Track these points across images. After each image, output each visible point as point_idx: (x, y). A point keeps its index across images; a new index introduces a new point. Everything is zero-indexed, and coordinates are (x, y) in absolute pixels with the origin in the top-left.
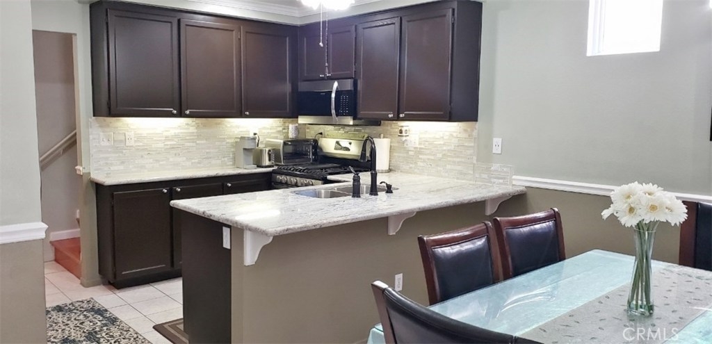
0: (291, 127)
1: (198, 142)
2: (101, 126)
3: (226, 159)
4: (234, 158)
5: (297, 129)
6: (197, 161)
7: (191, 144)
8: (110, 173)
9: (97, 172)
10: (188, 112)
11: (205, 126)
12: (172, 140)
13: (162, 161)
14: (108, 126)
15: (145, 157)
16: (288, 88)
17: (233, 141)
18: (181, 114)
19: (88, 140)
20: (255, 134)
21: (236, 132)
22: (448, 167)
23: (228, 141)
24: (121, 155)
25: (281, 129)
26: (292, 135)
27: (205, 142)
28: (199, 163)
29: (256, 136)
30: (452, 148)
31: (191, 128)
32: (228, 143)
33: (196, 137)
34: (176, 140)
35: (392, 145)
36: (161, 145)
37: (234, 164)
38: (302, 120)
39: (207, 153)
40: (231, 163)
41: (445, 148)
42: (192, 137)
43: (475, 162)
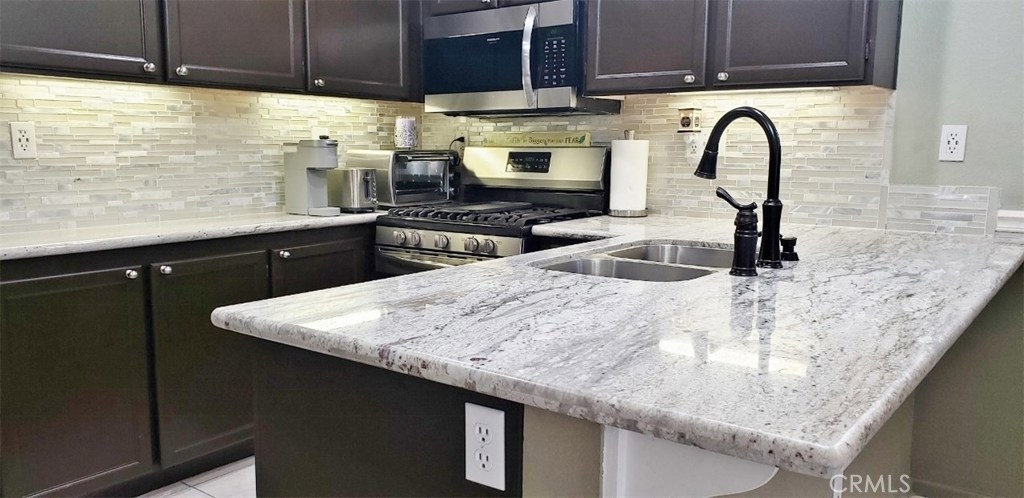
0: (401, 123)
1: (199, 153)
3: (263, 194)
4: (281, 193)
5: (416, 127)
6: (197, 198)
7: (182, 158)
10: (181, 71)
12: (137, 146)
13: (115, 198)
15: (70, 186)
16: (401, 30)
18: (164, 77)
22: (809, 197)
23: (266, 152)
25: (373, 129)
26: (403, 141)
27: (213, 153)
28: (202, 204)
30: (822, 154)
32: (265, 157)
33: (194, 141)
34: (147, 146)
35: (653, 155)
36: (108, 159)
37: (281, 206)
38: (433, 104)
39: (220, 179)
40: (274, 204)
42: (184, 142)
43: (886, 182)
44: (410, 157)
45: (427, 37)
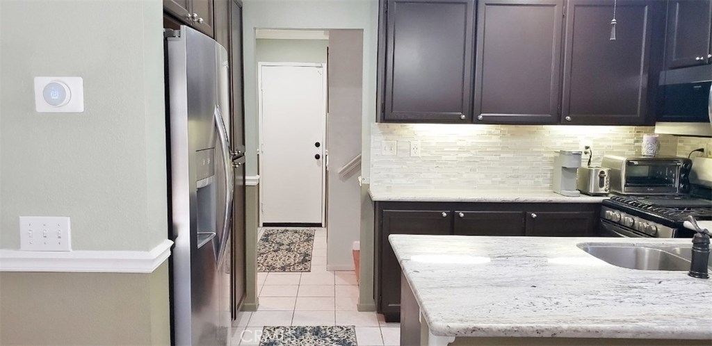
0: (646, 138)
1: (502, 155)
2: (383, 133)
3: (541, 179)
4: (552, 179)
5: (657, 142)
6: (499, 179)
7: (493, 158)
8: (391, 187)
9: (376, 184)
10: (480, 117)
11: (513, 135)
12: (468, 151)
13: (454, 176)
14: (391, 133)
15: (433, 170)
16: (641, 80)
17: (552, 155)
18: (472, 120)
19: (369, 149)
20: (587, 148)
21: (558, 144)
23: (545, 155)
24: (404, 166)
26: (646, 150)
27: (511, 155)
28: (503, 182)
29: (588, 150)
31: (494, 137)
32: (545, 158)
33: (500, 149)
34: (473, 152)
36: (452, 157)
37: (551, 187)
38: (662, 129)
39: (514, 170)
40: (548, 186)
42: (494, 149)
44: (636, 163)
45: (661, 83)
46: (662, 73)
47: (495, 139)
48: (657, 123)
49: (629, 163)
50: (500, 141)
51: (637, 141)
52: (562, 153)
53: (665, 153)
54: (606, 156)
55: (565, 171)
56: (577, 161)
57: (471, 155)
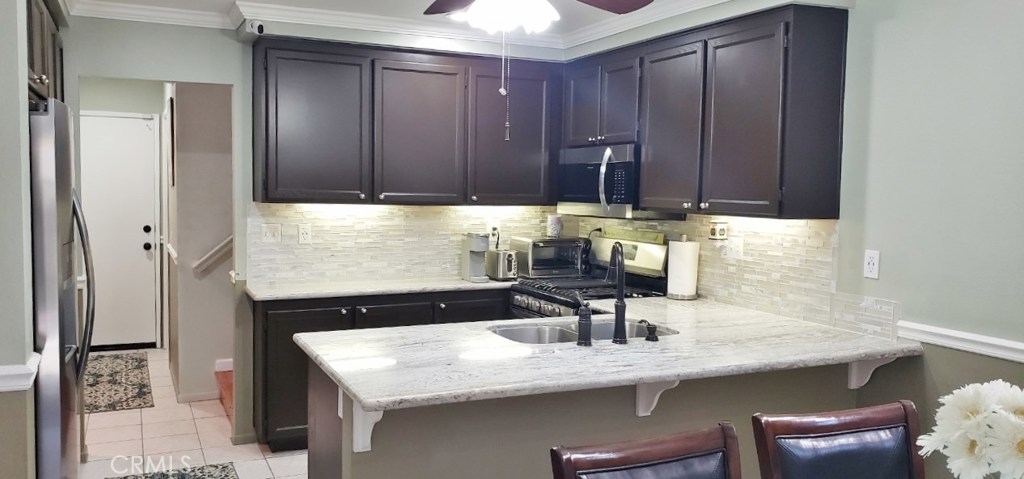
0: (550, 218)
1: (407, 240)
2: (263, 215)
3: (448, 265)
4: (460, 264)
5: (560, 222)
6: (403, 267)
7: (396, 242)
8: (274, 282)
9: (255, 280)
10: (382, 197)
11: (417, 216)
12: (368, 236)
13: (353, 266)
14: (273, 215)
15: (326, 260)
16: (543, 158)
17: (460, 238)
18: (372, 200)
19: (245, 235)
20: (495, 229)
21: (465, 226)
22: (791, 297)
23: (452, 238)
24: (291, 256)
25: (538, 221)
26: (551, 232)
27: (416, 239)
28: (409, 271)
29: (496, 232)
30: (796, 264)
31: (397, 219)
32: (452, 242)
33: (404, 233)
34: (372, 236)
35: (702, 252)
36: (350, 243)
37: (459, 274)
38: (565, 209)
39: (420, 256)
40: (456, 272)
41: (784, 264)
42: (397, 233)
43: (834, 291)
44: (541, 245)
45: (561, 162)
46: (562, 152)
47: (397, 221)
48: (559, 203)
49: (535, 245)
50: (404, 223)
51: (542, 222)
52: (469, 235)
53: (568, 234)
54: (513, 237)
55: (473, 256)
56: (485, 245)
57: (371, 240)
